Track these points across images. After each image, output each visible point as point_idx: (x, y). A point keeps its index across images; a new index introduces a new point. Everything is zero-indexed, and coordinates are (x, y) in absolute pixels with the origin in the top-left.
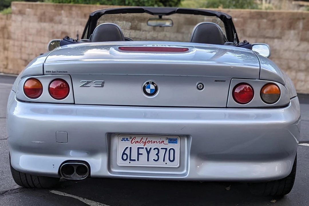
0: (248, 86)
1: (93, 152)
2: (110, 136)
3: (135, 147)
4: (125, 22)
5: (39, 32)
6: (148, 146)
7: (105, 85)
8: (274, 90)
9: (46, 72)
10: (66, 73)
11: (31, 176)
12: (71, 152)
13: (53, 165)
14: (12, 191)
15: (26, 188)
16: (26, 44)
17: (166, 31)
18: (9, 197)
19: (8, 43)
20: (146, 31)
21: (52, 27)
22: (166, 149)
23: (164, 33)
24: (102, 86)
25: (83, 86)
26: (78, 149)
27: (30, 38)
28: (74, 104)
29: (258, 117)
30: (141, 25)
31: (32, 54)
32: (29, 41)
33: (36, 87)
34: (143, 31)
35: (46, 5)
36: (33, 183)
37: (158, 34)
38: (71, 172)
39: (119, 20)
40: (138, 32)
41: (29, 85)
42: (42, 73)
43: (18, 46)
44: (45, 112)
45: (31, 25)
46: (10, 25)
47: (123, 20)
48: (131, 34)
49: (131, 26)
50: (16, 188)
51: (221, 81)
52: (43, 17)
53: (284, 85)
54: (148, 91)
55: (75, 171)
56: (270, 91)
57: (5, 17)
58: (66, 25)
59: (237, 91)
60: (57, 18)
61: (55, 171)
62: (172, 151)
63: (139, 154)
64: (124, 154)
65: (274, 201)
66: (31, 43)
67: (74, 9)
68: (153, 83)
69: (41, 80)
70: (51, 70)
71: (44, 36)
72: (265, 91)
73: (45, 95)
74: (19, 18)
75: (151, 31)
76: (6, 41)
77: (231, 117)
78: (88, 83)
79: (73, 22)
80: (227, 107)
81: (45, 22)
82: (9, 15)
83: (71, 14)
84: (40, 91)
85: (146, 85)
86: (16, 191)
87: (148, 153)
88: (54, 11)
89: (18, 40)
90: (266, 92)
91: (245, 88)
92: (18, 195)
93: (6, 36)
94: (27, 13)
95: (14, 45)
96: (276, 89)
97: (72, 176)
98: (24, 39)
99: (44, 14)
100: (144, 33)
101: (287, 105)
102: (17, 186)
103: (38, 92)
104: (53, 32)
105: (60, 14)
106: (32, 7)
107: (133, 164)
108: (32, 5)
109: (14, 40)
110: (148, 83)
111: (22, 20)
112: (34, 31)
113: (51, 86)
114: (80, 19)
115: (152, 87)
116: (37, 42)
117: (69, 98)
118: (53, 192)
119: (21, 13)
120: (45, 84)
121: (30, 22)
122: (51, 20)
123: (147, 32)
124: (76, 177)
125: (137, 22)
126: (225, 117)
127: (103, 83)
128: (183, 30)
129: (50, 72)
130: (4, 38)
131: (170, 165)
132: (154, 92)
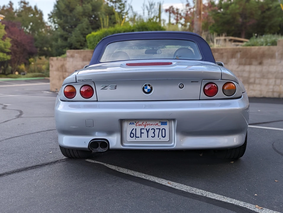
0: (214, 85)
1: (110, 132)
2: (122, 121)
3: (138, 128)
6: (148, 127)
7: (117, 87)
8: (232, 87)
9: (78, 80)
10: (91, 81)
11: (72, 150)
12: (97, 133)
13: (85, 142)
14: (61, 161)
15: (70, 158)
18: (59, 164)
19: (66, 74)
22: (160, 129)
24: (116, 88)
25: (102, 89)
26: (101, 131)
28: (97, 101)
29: (222, 105)
33: (71, 91)
35: (86, 51)
36: (74, 155)
38: (97, 147)
41: (67, 90)
42: (75, 81)
44: (79, 107)
45: (78, 63)
46: (66, 64)
50: (64, 158)
51: (196, 82)
52: (85, 58)
53: (238, 83)
54: (146, 90)
55: (99, 146)
56: (229, 88)
59: (207, 88)
61: (86, 146)
62: (164, 130)
63: (141, 133)
64: (131, 133)
65: (232, 162)
68: (149, 85)
69: (75, 86)
70: (81, 79)
72: (225, 88)
73: (78, 96)
74: (71, 60)
76: (64, 73)
77: (203, 105)
78: (106, 86)
80: (200, 100)
81: (86, 61)
82: (65, 58)
84: (75, 94)
85: (145, 87)
86: (64, 160)
87: (148, 132)
88: (91, 54)
90: (227, 88)
91: (212, 86)
92: (65, 163)
93: (64, 70)
94: (75, 56)
96: (233, 86)
97: (97, 149)
99: (85, 56)
101: (240, 97)
102: (65, 157)
103: (74, 94)
106: (78, 53)
107: (137, 140)
108: (78, 52)
109: (69, 72)
110: (146, 85)
111: (73, 61)
113: (81, 90)
115: (149, 88)
117: (94, 98)
118: (87, 160)
119: (72, 56)
120: (78, 88)
121: (77, 61)
124: (100, 149)
126: (198, 106)
127: (116, 86)
129: (81, 80)
131: (163, 139)
132: (150, 91)
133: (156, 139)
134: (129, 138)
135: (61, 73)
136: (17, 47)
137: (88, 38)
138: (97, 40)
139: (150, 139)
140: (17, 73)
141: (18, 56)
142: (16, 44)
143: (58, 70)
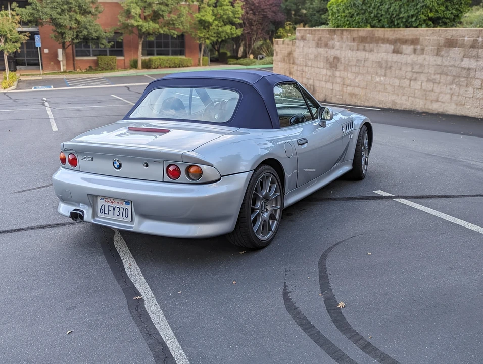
3: (107, 204)
4: (388, 45)
5: (316, 57)
6: (114, 205)
9: (65, 148)
10: (74, 150)
16: (306, 69)
17: (426, 55)
19: (293, 68)
20: (407, 54)
21: (327, 52)
22: (124, 208)
23: (424, 56)
24: (92, 160)
25: (83, 160)
27: (309, 63)
28: (80, 171)
30: (402, 48)
31: (310, 79)
32: (308, 66)
34: (404, 54)
35: (323, 30)
37: (418, 57)
38: (77, 217)
39: (383, 43)
40: (399, 55)
43: (300, 71)
45: (310, 50)
46: (295, 51)
47: (387, 43)
48: (394, 57)
49: (394, 50)
51: (158, 162)
52: (320, 42)
54: (116, 166)
55: (79, 217)
56: (195, 171)
57: (291, 43)
58: (337, 49)
60: (331, 43)
62: (127, 210)
63: (109, 210)
64: (101, 209)
65: (242, 253)
66: (310, 68)
67: (345, 33)
68: (118, 161)
71: (320, 61)
72: (191, 171)
73: (67, 163)
74: (302, 44)
75: (412, 54)
76: (292, 66)
78: (85, 158)
79: (344, 46)
80: (163, 182)
81: (321, 47)
82: (294, 41)
83: (342, 38)
87: (114, 210)
88: (328, 36)
89: (300, 66)
91: (175, 168)
93: (291, 61)
94: (307, 39)
95: (297, 70)
96: (198, 169)
97: (77, 220)
98: (305, 64)
99: (320, 39)
100: (405, 56)
103: (65, 161)
104: (327, 57)
105: (333, 39)
106: (311, 33)
107: (106, 216)
108: (312, 30)
109: (297, 65)
110: (115, 160)
111: (304, 46)
112: (312, 56)
113: (69, 158)
114: (349, 44)
115: (118, 163)
116: (314, 67)
117: (78, 167)
119: (303, 39)
120: (66, 156)
121: (309, 47)
122: (326, 45)
123: (408, 56)
125: (399, 44)
127: (92, 158)
128: (442, 53)
129: (67, 148)
130: (290, 63)
131: (126, 220)
132: (119, 167)
133: (120, 218)
134: (99, 214)
135: (287, 66)
136: (254, 14)
137: (330, 7)
138: (341, 10)
139: (116, 218)
140: (251, 56)
141: (254, 28)
142: (252, 10)
143: (284, 60)
